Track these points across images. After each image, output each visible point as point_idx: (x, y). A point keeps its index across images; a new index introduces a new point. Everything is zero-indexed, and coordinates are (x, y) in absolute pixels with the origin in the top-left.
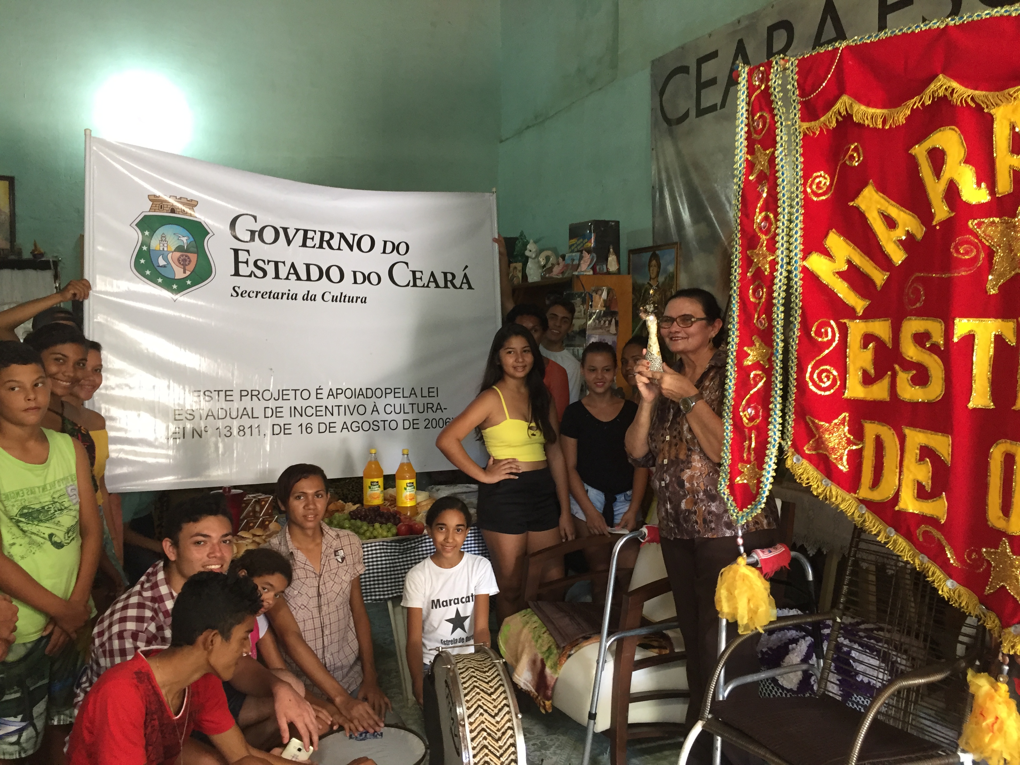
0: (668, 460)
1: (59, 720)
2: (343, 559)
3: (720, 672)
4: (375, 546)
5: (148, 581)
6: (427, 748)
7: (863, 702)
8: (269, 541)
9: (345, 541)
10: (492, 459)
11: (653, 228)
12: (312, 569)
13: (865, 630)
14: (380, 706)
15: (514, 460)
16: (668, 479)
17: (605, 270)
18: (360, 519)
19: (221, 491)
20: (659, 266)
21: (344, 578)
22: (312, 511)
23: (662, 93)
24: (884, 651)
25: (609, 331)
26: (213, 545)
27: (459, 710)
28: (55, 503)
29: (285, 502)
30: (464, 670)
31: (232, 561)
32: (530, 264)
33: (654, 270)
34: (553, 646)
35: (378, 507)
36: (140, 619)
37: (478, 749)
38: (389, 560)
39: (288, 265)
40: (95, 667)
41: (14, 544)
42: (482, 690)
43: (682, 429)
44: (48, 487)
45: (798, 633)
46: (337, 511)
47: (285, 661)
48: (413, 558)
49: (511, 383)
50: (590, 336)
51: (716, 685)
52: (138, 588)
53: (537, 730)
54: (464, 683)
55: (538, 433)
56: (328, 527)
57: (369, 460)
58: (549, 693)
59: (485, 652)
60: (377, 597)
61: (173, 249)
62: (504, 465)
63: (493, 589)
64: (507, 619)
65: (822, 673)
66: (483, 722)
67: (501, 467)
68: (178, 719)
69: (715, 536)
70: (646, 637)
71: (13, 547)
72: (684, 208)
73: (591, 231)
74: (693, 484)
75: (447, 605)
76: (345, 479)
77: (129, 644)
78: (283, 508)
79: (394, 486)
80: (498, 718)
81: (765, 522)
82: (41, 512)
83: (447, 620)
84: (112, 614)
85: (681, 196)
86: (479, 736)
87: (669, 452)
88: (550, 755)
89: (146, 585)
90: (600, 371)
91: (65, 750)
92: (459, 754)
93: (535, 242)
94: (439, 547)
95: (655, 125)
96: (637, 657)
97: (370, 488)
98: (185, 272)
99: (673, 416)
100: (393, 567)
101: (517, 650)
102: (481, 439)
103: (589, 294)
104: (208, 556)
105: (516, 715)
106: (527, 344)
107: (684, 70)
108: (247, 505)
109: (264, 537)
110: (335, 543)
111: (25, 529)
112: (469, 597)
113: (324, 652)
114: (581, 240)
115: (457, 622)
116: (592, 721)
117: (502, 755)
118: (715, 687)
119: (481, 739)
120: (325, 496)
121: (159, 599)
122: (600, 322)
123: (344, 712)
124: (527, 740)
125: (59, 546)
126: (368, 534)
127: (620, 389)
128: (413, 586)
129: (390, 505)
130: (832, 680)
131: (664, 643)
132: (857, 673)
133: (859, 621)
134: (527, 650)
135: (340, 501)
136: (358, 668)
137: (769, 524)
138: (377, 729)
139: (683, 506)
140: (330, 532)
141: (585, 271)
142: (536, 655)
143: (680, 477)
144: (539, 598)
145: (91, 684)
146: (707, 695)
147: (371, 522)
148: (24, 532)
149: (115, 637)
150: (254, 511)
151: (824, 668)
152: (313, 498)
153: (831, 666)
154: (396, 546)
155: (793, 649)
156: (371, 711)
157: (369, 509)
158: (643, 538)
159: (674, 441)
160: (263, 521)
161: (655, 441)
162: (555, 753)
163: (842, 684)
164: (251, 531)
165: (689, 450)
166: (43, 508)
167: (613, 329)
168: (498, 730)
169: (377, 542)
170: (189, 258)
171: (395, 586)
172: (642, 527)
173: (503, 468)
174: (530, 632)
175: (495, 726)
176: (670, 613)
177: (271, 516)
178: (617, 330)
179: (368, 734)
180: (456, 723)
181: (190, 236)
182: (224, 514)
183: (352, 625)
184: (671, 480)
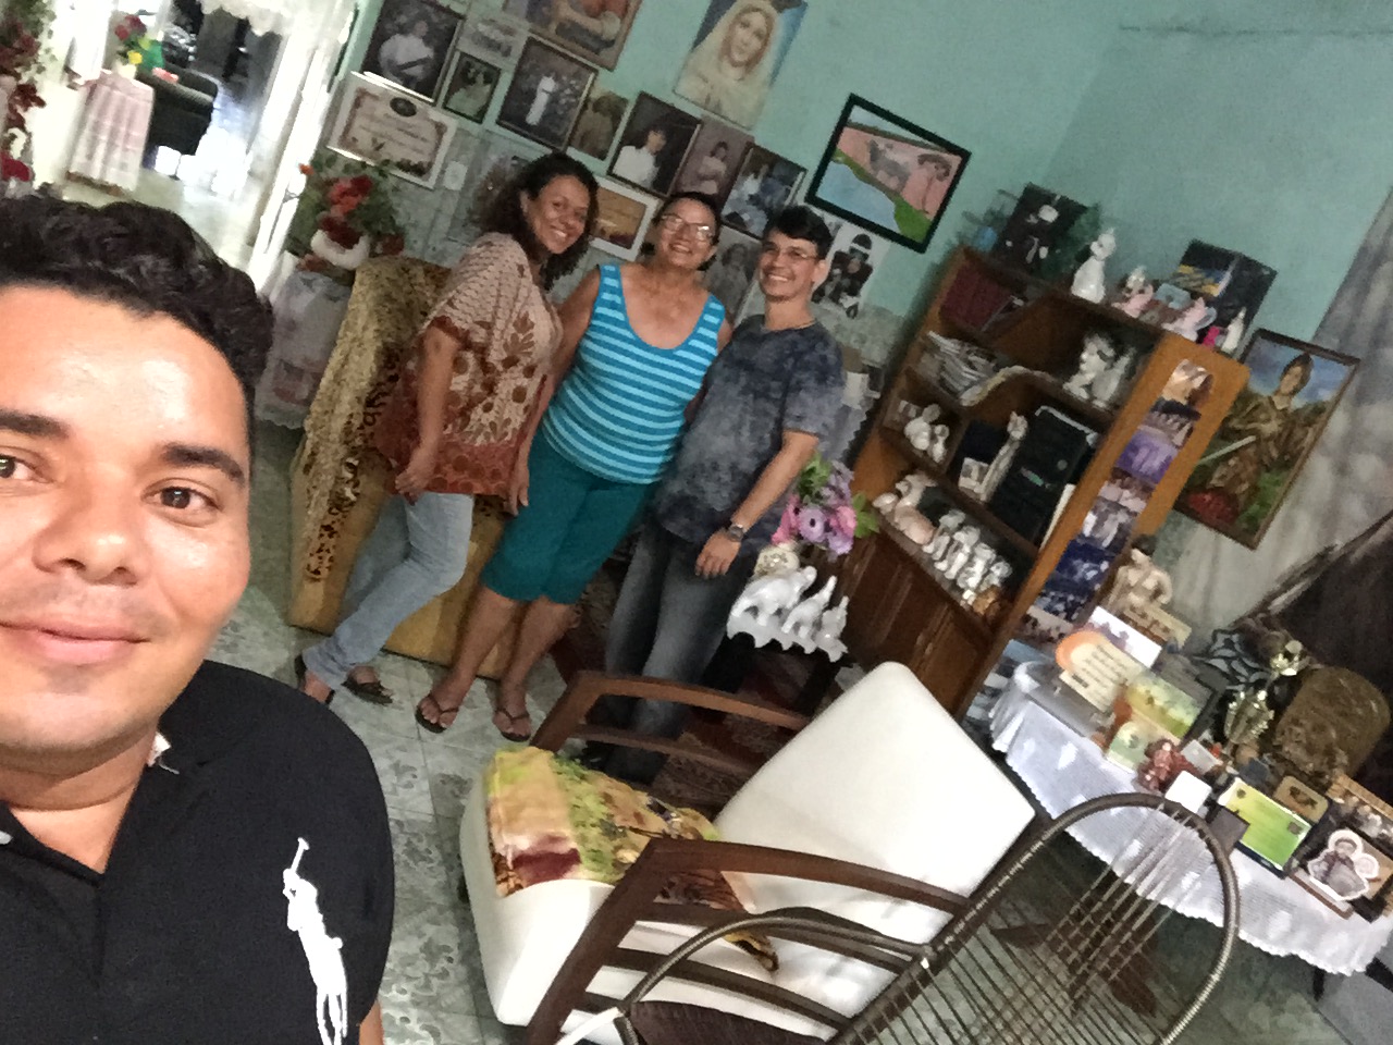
11: (1330, 311)
17: (1216, 344)
20: (1304, 380)
25: (1172, 438)
33: (1290, 382)
73: (1225, 270)
114: (1202, 274)
141: (1185, 330)
178: (1185, 442)
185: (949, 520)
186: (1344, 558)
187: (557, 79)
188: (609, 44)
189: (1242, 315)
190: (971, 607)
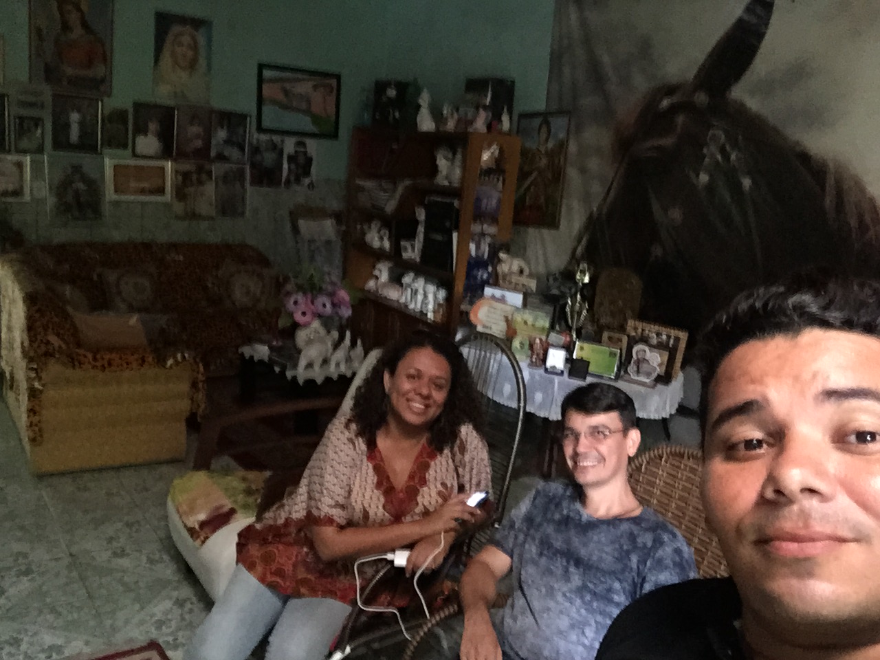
11: (548, 93)
17: (498, 129)
20: (549, 131)
25: (496, 188)
33: (544, 135)
73: (488, 88)
114: (479, 96)
141: (480, 128)
167: (500, 187)
185: (407, 279)
186: (600, 214)
187: (79, 111)
188: (103, 81)
189: (505, 110)
190: (434, 321)
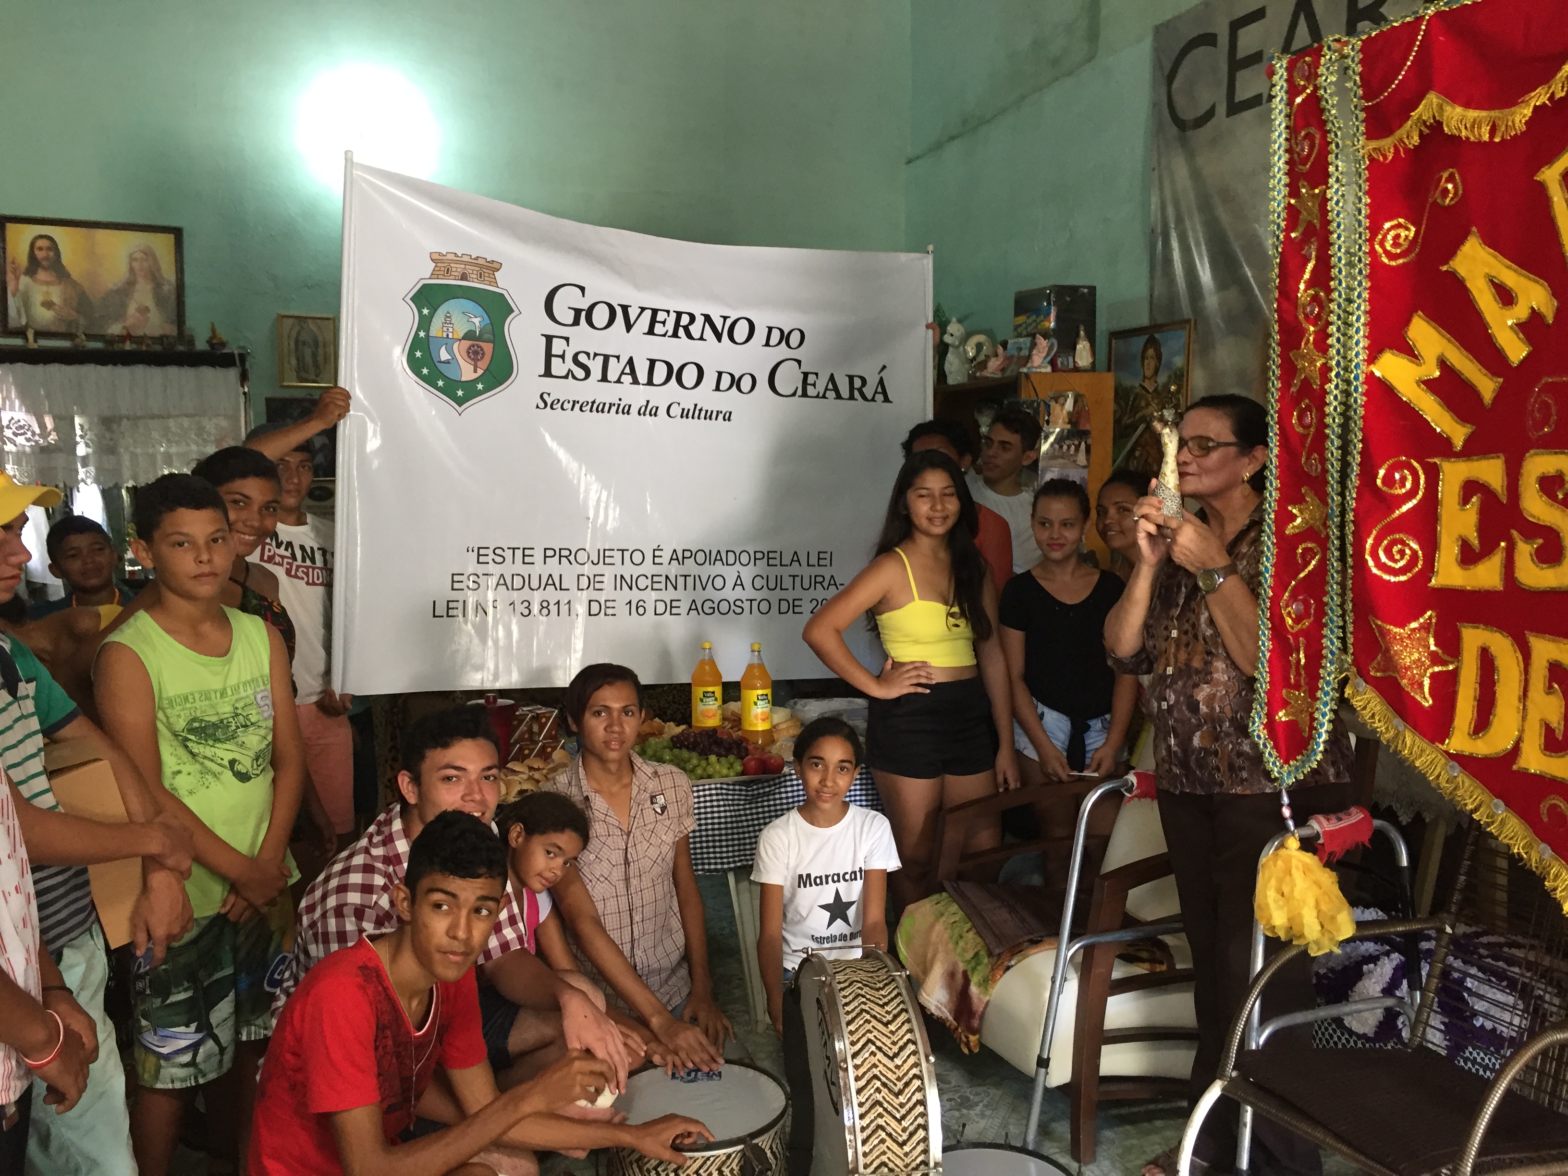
0: (1175, 668)
1: (249, 1034)
2: (664, 808)
3: (1253, 1005)
4: (710, 789)
5: (379, 833)
6: (787, 1099)
7: (1483, 1059)
8: (554, 779)
9: (667, 782)
10: (890, 661)
11: (1151, 296)
12: (617, 824)
13: (1488, 946)
14: (717, 1032)
15: (924, 664)
16: (1172, 698)
17: (1071, 366)
18: (688, 748)
19: (482, 701)
20: (1159, 356)
21: (664, 837)
22: (616, 735)
23: (1171, 78)
24: (1524, 983)
25: (1075, 461)
26: (470, 783)
27: (839, 1045)
28: (237, 715)
29: (579, 720)
30: (846, 984)
31: (499, 807)
32: (950, 357)
33: (1150, 364)
34: (983, 953)
35: (714, 730)
36: (367, 889)
37: (867, 1106)
38: (730, 811)
39: (624, 360)
40: (302, 957)
41: (179, 772)
42: (874, 1017)
43: (1198, 619)
44: (229, 692)
45: (1378, 947)
46: (653, 735)
47: (575, 957)
48: (766, 809)
49: (924, 543)
50: (1044, 471)
51: (1245, 1026)
52: (364, 842)
53: (955, 1077)
54: (847, 1004)
55: (962, 622)
56: (641, 760)
57: (701, 658)
58: (975, 1023)
59: (878, 958)
60: (713, 867)
61: (461, 336)
62: (908, 671)
63: (893, 863)
64: (910, 907)
65: (1419, 1012)
66: (875, 1066)
67: (902, 674)
68: (420, 1036)
69: (1248, 792)
70: (1131, 944)
71: (179, 777)
72: (1202, 264)
73: (1049, 304)
74: (1213, 709)
75: (821, 883)
76: (663, 686)
77: (350, 925)
78: (574, 728)
79: (738, 699)
80: (898, 1061)
81: (1331, 771)
82: (219, 727)
83: (821, 907)
84: (327, 879)
85: (1198, 245)
86: (869, 1087)
87: (1176, 657)
88: (975, 1118)
89: (376, 839)
90: (1056, 525)
91: (258, 1078)
92: (838, 1111)
93: (960, 321)
94: (813, 793)
95: (1158, 130)
96: (1116, 974)
97: (702, 700)
98: (475, 371)
99: (1186, 598)
100: (737, 822)
101: (925, 956)
102: (874, 629)
103: (1045, 403)
104: (462, 798)
105: (927, 1057)
106: (952, 483)
107: (1209, 39)
108: (521, 722)
109: (545, 771)
110: (652, 785)
111: (195, 750)
112: (855, 873)
113: (633, 948)
114: (1034, 317)
115: (837, 909)
116: (1043, 1070)
117: (904, 1117)
118: (1244, 1029)
119: (872, 1091)
120: (637, 714)
121: (392, 860)
122: (1061, 447)
123: (664, 1040)
124: (941, 1092)
125: (243, 777)
126: (699, 771)
127: (1092, 553)
128: (770, 852)
129: (732, 728)
130: (1433, 1024)
131: (1158, 954)
132: (1475, 1014)
133: (1479, 930)
134: (940, 956)
135: (657, 719)
136: (683, 972)
137: (1338, 775)
138: (714, 1066)
139: (1196, 741)
140: (645, 768)
141: (1039, 367)
142: (955, 964)
143: (1192, 696)
144: (960, 876)
145: (296, 982)
146: (1231, 1042)
147: (704, 754)
148: (193, 755)
149: (331, 914)
150: (530, 730)
151: (1422, 1005)
152: (619, 715)
153: (1433, 1002)
154: (741, 790)
155: (1370, 972)
156: (704, 1041)
157: (700, 734)
158: (1130, 790)
159: (1184, 638)
160: (544, 747)
161: (1153, 636)
162: (982, 1115)
163: (1449, 1030)
164: (527, 762)
165: (1209, 653)
166: (222, 721)
167: (1082, 458)
168: (899, 1079)
169: (712, 784)
170: (482, 349)
171: (739, 850)
172: (1127, 774)
173: (907, 676)
174: (946, 929)
175: (894, 1073)
176: (1171, 907)
177: (556, 739)
178: (1088, 459)
179: (699, 1073)
180: (833, 1064)
181: (485, 316)
182: (488, 736)
183: (676, 908)
184: (1177, 701)
189: (1082, 334)
